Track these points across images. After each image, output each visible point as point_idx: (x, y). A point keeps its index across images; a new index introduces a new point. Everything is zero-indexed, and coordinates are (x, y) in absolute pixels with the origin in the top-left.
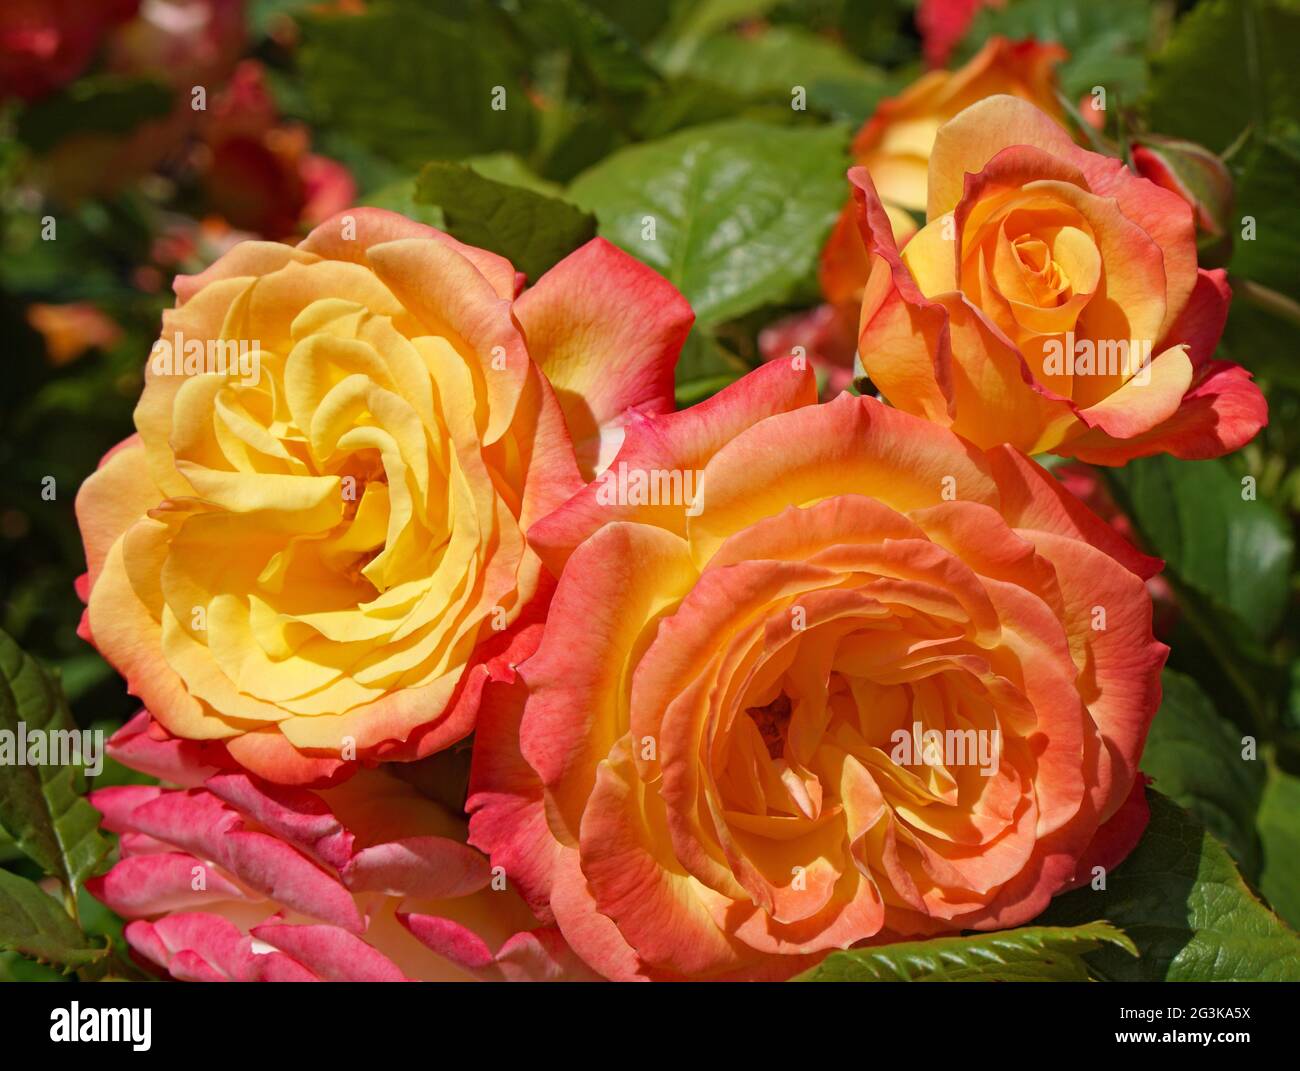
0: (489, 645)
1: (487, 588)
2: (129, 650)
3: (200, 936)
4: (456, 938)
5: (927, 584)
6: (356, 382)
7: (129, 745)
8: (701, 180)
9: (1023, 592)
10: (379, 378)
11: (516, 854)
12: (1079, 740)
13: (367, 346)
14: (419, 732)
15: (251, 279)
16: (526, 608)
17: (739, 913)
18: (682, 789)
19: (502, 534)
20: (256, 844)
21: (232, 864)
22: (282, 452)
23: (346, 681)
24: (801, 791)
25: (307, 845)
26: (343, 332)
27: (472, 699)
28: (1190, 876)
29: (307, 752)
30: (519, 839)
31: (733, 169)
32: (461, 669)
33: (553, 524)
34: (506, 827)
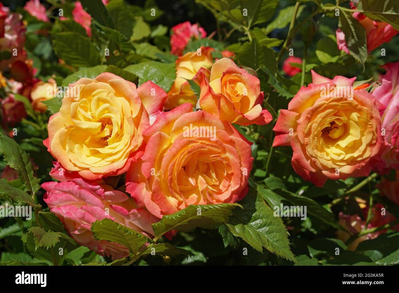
0: (132, 154)
1: (132, 144)
2: (58, 154)
3: (70, 209)
4: (121, 210)
5: (215, 144)
6: (107, 105)
7: (54, 173)
8: (147, 72)
9: (231, 146)
10: (111, 104)
11: (135, 194)
12: (240, 173)
13: (109, 98)
14: (118, 170)
15: (85, 85)
16: (139, 148)
17: (180, 203)
18: (171, 180)
19: (135, 134)
20: (83, 191)
21: (78, 196)
22: (91, 118)
23: (103, 161)
24: (192, 181)
25: (93, 191)
26: (104, 95)
27: (129, 164)
28: (255, 200)
29: (95, 174)
30: (136, 191)
31: (153, 70)
32: (127, 159)
33: (146, 132)
34: (133, 189)
